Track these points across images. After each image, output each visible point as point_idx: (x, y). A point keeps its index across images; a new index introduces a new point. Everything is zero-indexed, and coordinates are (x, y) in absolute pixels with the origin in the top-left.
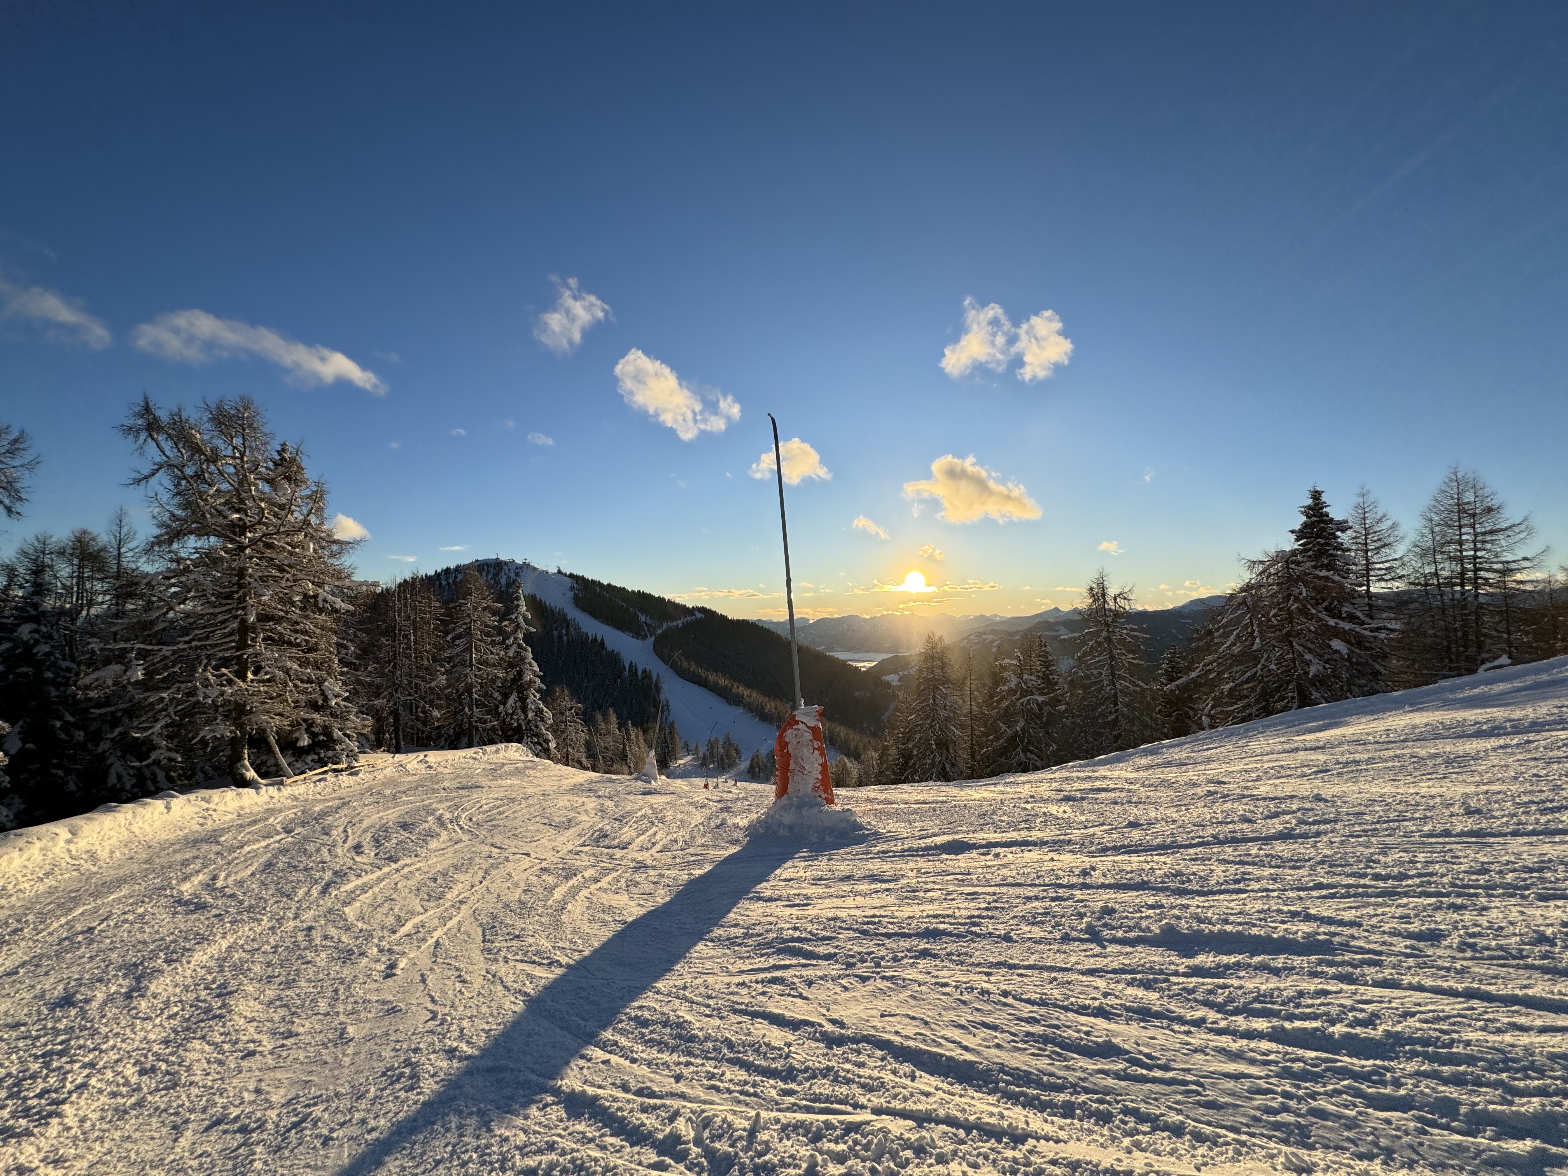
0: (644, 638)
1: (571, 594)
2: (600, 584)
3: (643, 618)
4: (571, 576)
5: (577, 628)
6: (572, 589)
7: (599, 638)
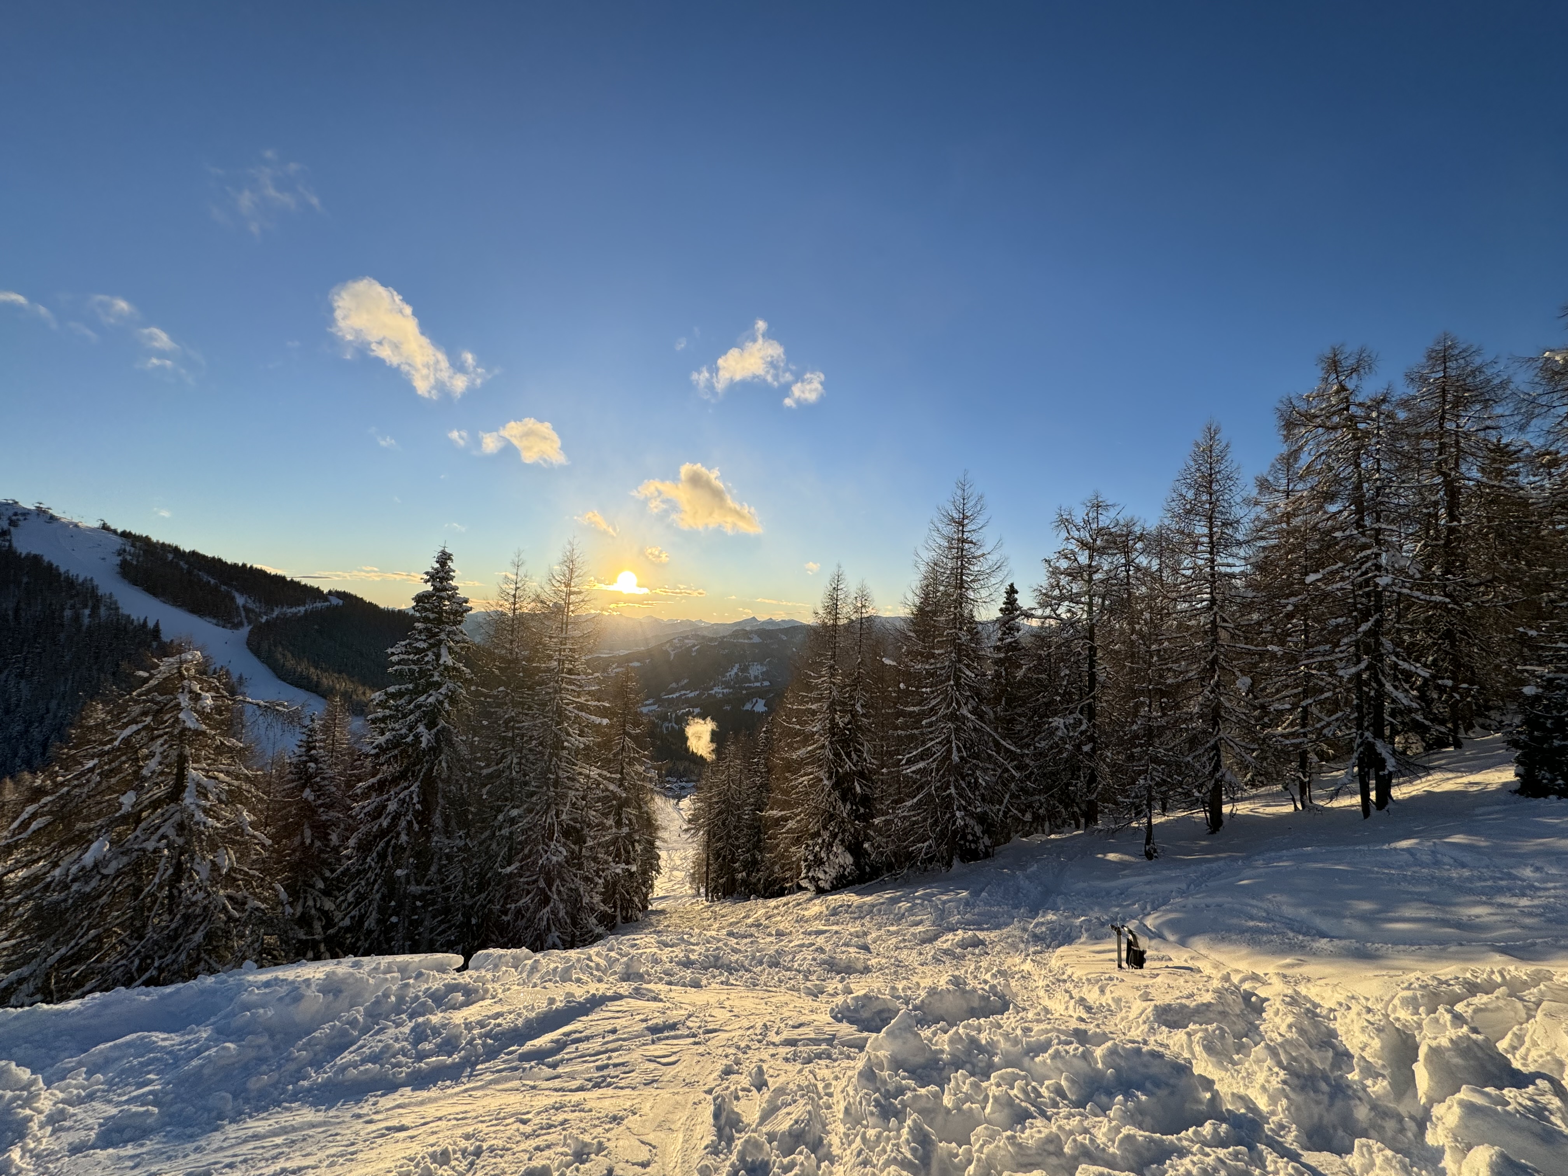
0: (237, 626)
1: (118, 560)
2: (176, 550)
3: (240, 600)
4: (125, 535)
5: (114, 607)
6: (121, 552)
7: (151, 625)
